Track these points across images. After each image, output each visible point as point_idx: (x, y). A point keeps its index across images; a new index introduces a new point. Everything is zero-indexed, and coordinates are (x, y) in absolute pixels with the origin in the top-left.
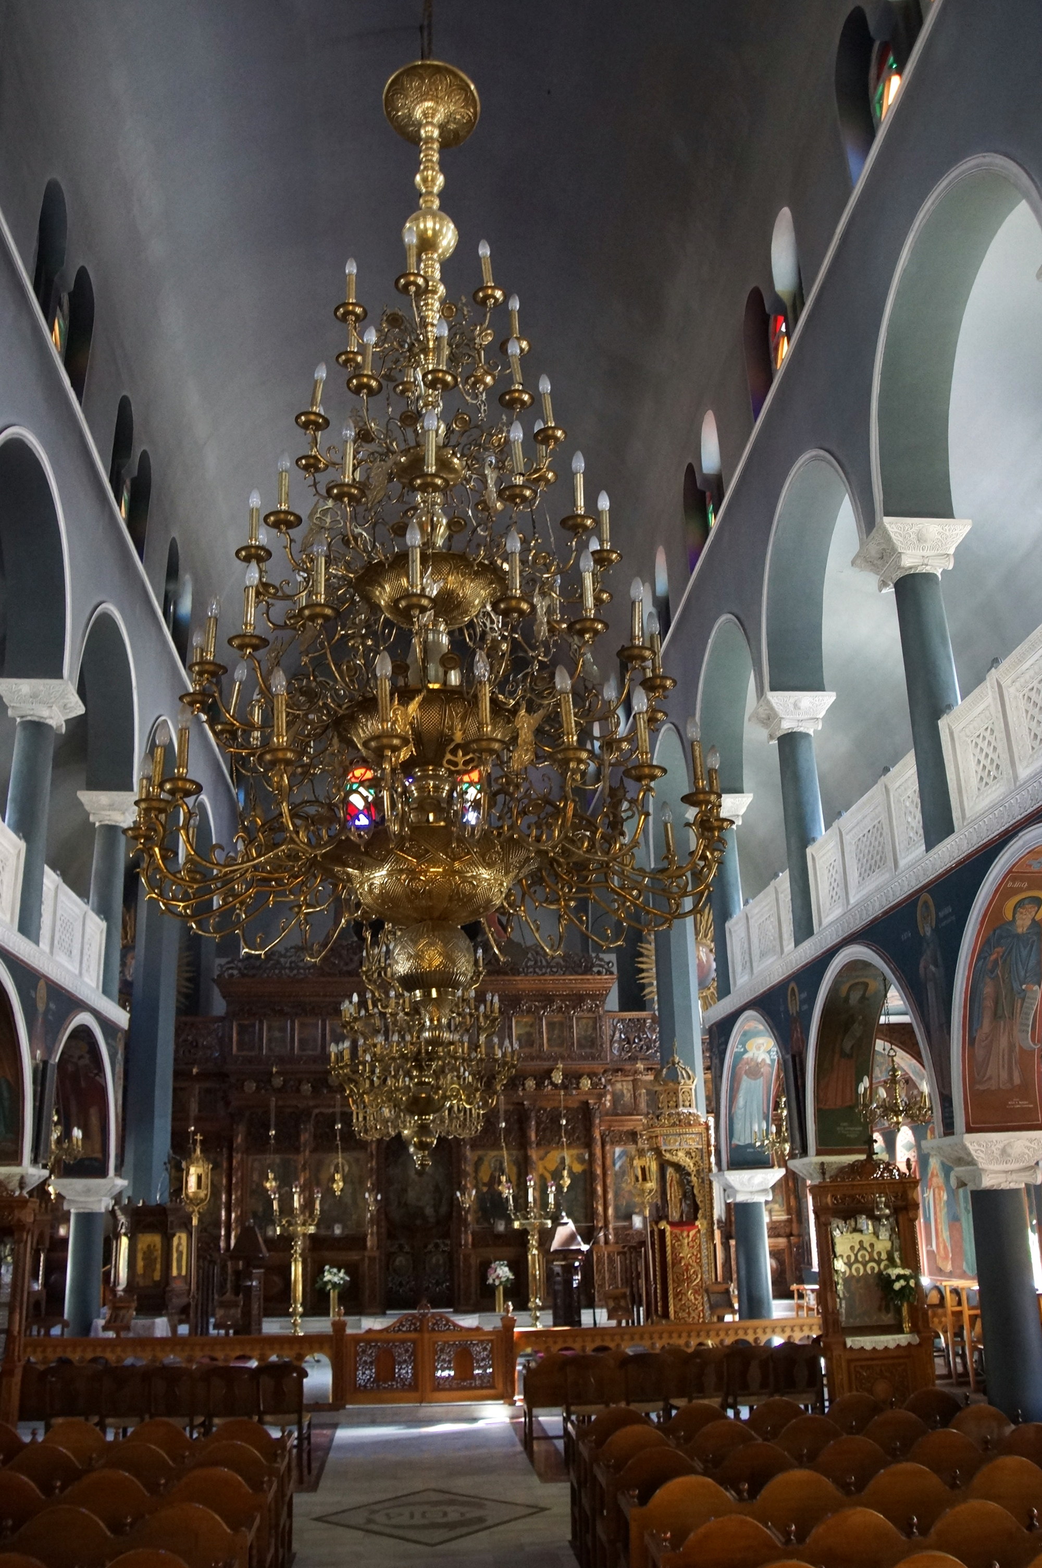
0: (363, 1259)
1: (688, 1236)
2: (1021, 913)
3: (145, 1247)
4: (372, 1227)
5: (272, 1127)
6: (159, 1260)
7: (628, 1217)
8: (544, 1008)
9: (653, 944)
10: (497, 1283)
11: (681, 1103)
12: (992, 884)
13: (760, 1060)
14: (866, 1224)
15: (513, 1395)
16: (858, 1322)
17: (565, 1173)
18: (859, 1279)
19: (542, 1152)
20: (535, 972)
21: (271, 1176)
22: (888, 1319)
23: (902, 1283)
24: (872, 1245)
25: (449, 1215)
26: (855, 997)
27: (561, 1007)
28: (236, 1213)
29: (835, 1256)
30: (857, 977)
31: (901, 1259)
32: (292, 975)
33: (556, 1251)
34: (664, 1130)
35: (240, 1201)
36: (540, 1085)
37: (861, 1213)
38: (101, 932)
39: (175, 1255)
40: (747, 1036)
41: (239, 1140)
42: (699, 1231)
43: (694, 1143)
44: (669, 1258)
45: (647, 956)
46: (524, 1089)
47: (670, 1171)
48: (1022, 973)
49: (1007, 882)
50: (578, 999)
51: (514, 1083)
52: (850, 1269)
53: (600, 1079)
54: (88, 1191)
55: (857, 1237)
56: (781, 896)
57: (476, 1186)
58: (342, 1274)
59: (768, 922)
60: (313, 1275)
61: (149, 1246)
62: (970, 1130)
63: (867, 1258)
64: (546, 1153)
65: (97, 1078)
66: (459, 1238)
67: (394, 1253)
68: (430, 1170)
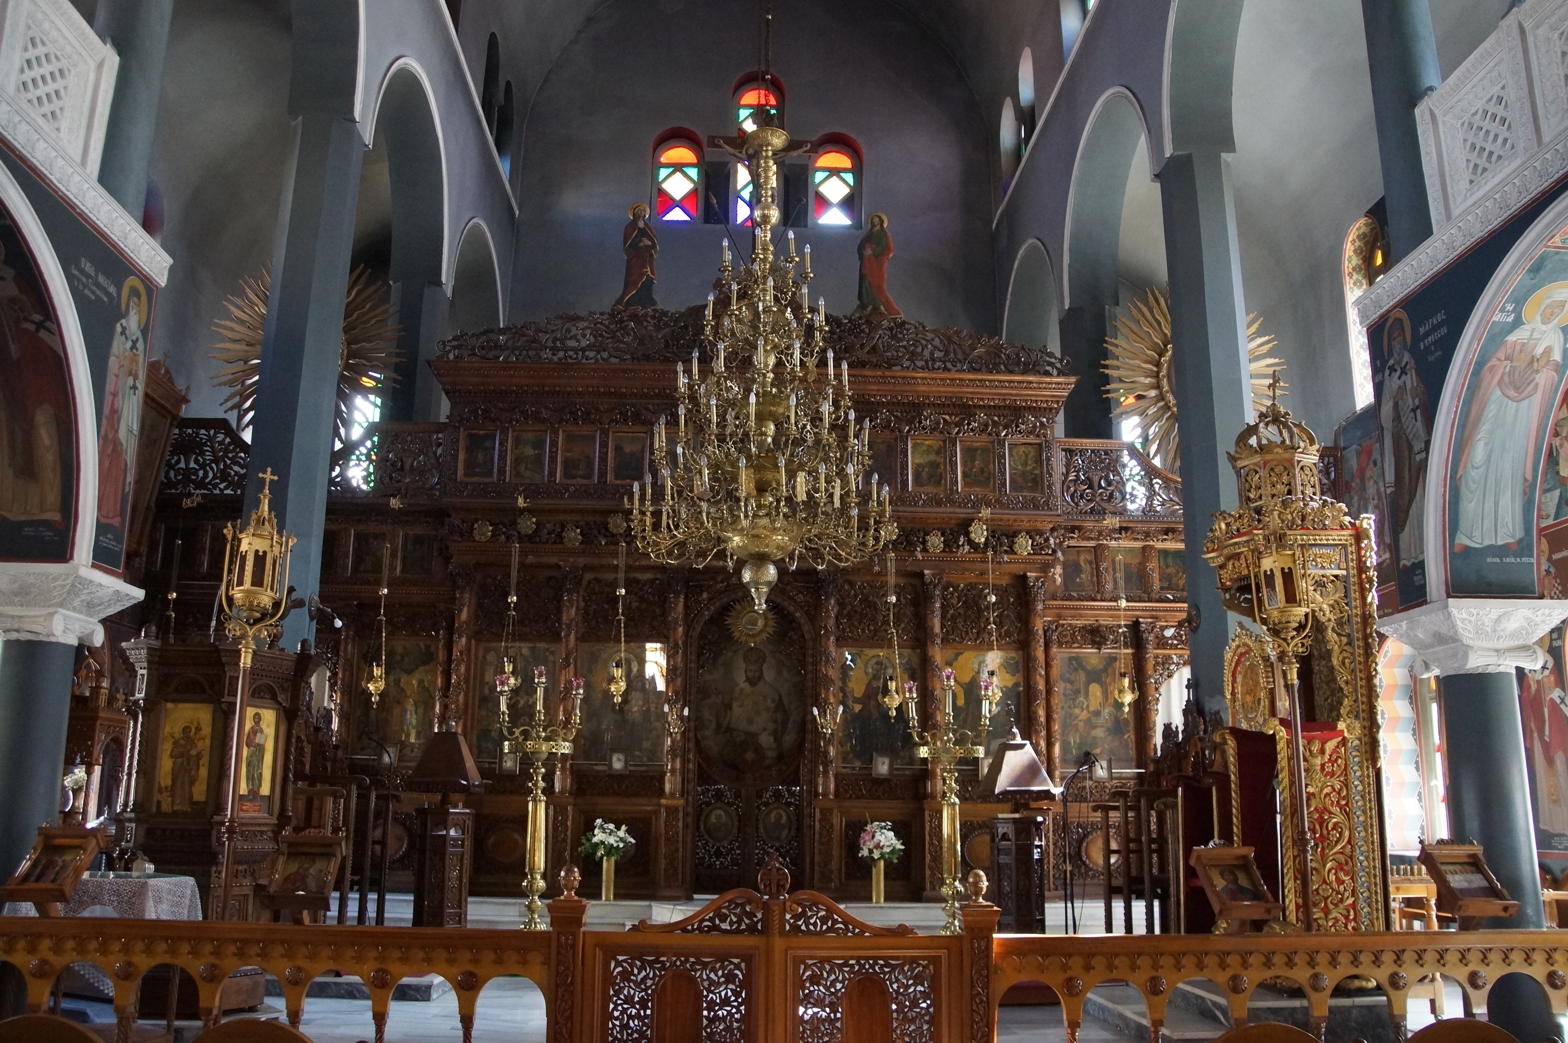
1: (1322, 751)
3: (178, 731)
4: (673, 760)
5: (513, 588)
6: (205, 760)
8: (959, 425)
10: (876, 855)
11: (1299, 488)
19: (950, 653)
21: (507, 665)
27: (987, 425)
36: (950, 544)
39: (243, 751)
40: (1539, 275)
42: (1344, 742)
43: (1329, 564)
46: (925, 550)
50: (1012, 414)
51: (911, 536)
53: (1047, 540)
54: (24, 592)
57: (844, 703)
58: (621, 833)
61: (186, 730)
65: (43, 334)
66: (813, 783)
67: (708, 804)
68: (769, 674)
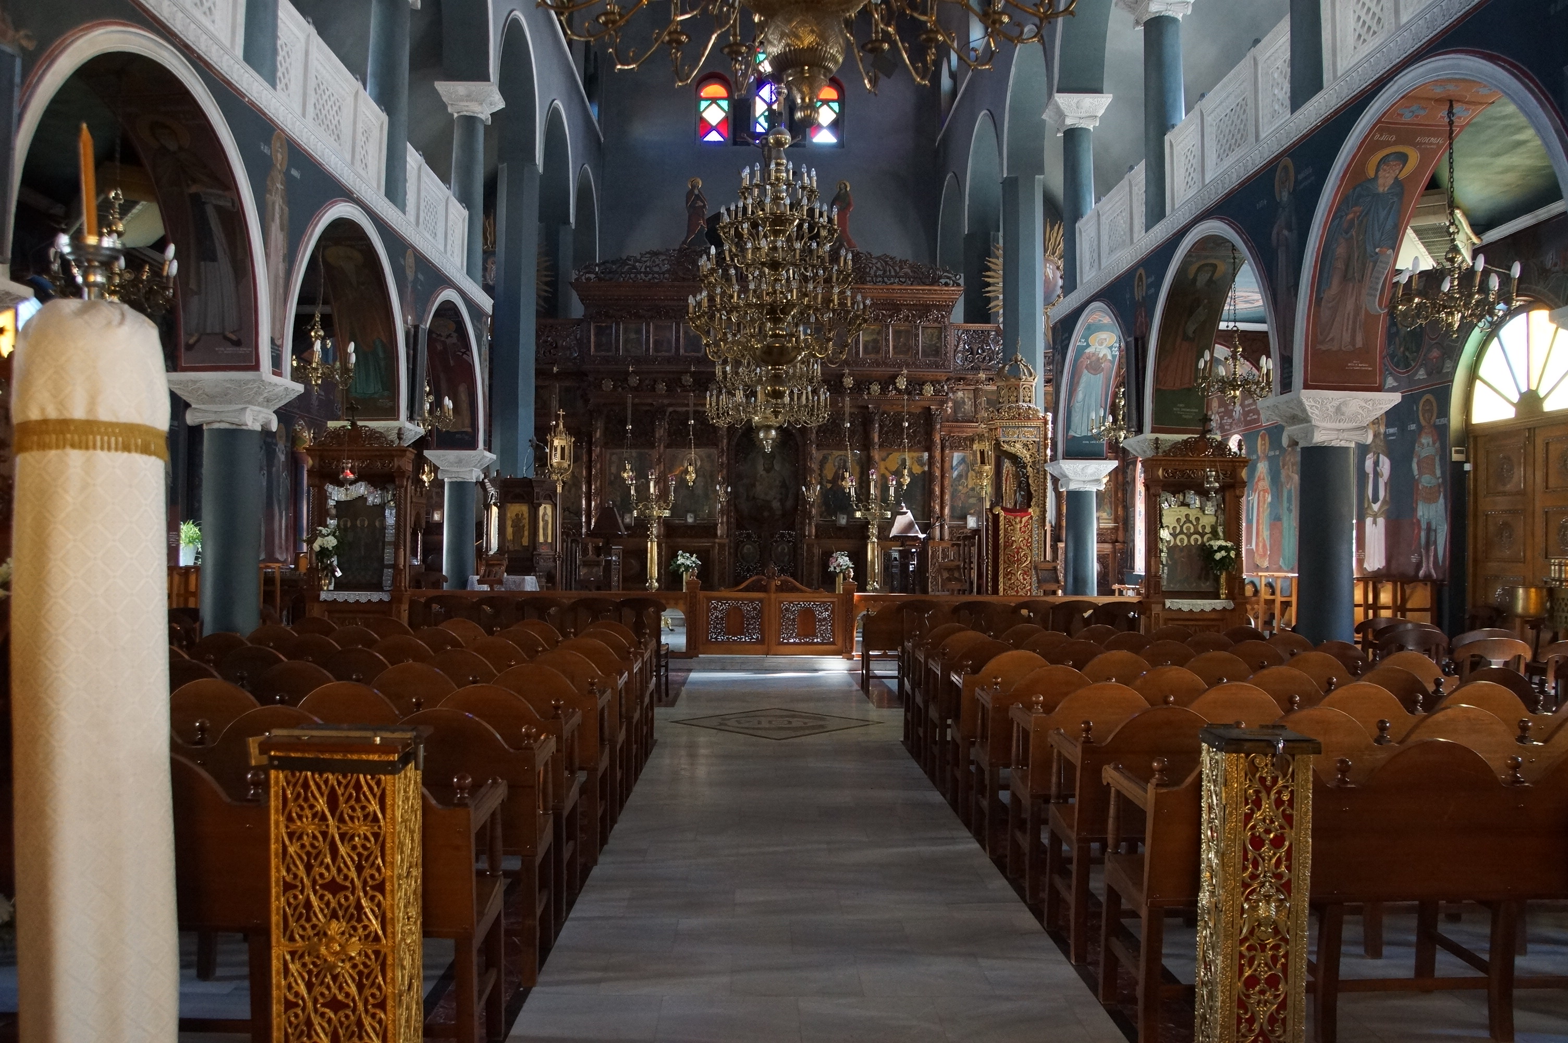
0: (713, 547)
1: (1021, 522)
2: (1385, 170)
3: (514, 515)
5: (629, 421)
6: (527, 527)
7: (964, 518)
8: (891, 316)
9: (1001, 260)
10: (838, 570)
11: (1022, 398)
12: (1358, 137)
13: (1101, 355)
14: (1195, 501)
15: (852, 651)
16: (1177, 588)
17: (906, 472)
18: (1182, 549)
19: (884, 454)
20: (883, 282)
21: (628, 467)
22: (1206, 586)
23: (1223, 553)
24: (1197, 519)
25: (796, 509)
26: (1203, 279)
27: (908, 316)
28: (595, 501)
29: (1162, 527)
30: (1207, 257)
31: (1224, 532)
32: (647, 279)
33: (894, 537)
34: (1004, 423)
35: (599, 492)
36: (884, 390)
37: (1191, 489)
38: (464, 220)
39: (541, 524)
40: (1091, 329)
41: (598, 435)
42: (1031, 518)
43: (1031, 436)
44: (1001, 541)
45: (994, 271)
46: (869, 393)
47: (1007, 464)
48: (1378, 235)
49: (1374, 136)
50: (924, 309)
51: (861, 385)
52: (1175, 539)
53: (943, 387)
54: (460, 462)
55: (1184, 510)
56: (1135, 189)
57: (820, 483)
58: (693, 559)
59: (1120, 217)
60: (668, 557)
61: (517, 515)
62: (1307, 386)
63: (1192, 531)
64: (888, 455)
65: (465, 356)
66: (803, 529)
67: (743, 542)
68: (777, 467)
